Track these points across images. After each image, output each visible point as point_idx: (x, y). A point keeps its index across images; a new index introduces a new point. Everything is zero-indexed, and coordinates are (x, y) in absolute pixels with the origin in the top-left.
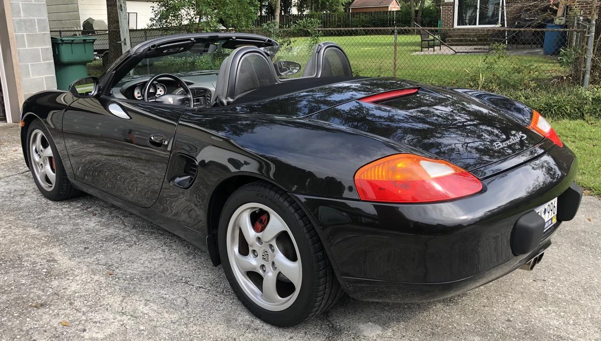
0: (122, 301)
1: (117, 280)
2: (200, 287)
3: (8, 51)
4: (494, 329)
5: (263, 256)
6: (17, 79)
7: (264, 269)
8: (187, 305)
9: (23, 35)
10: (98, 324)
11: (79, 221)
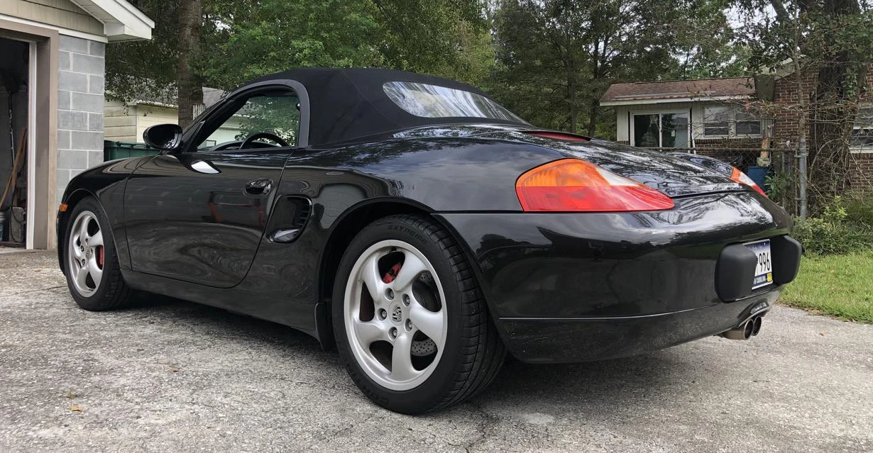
0: (192, 394)
1: (184, 376)
2: (302, 383)
3: (46, 151)
4: (705, 420)
5: (394, 315)
6: (50, 189)
7: (395, 334)
8: (284, 396)
9: (69, 132)
10: (158, 412)
11: (130, 328)
